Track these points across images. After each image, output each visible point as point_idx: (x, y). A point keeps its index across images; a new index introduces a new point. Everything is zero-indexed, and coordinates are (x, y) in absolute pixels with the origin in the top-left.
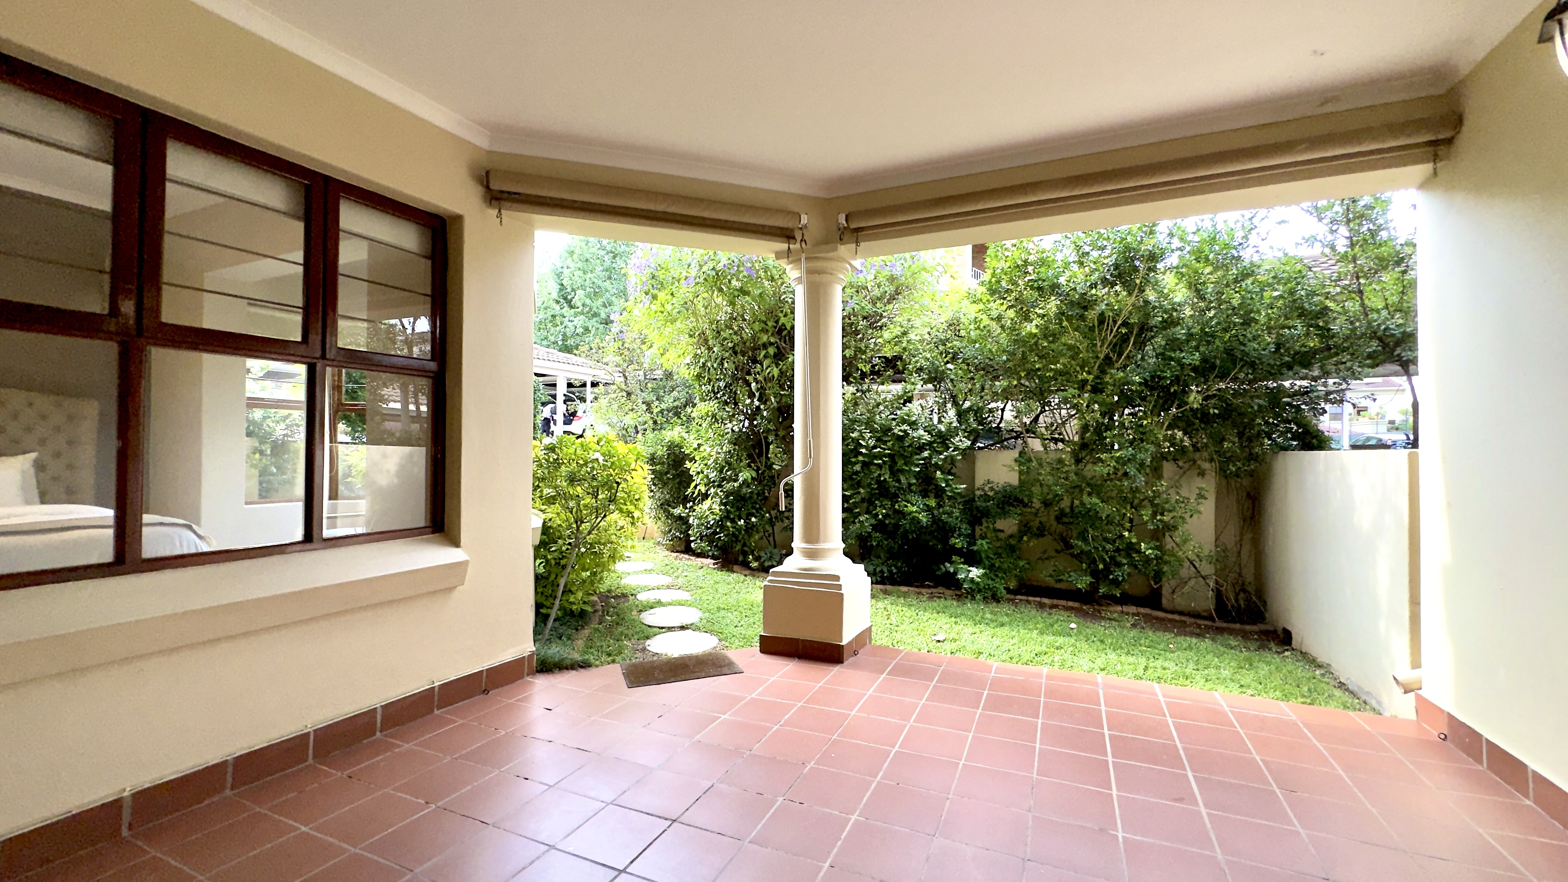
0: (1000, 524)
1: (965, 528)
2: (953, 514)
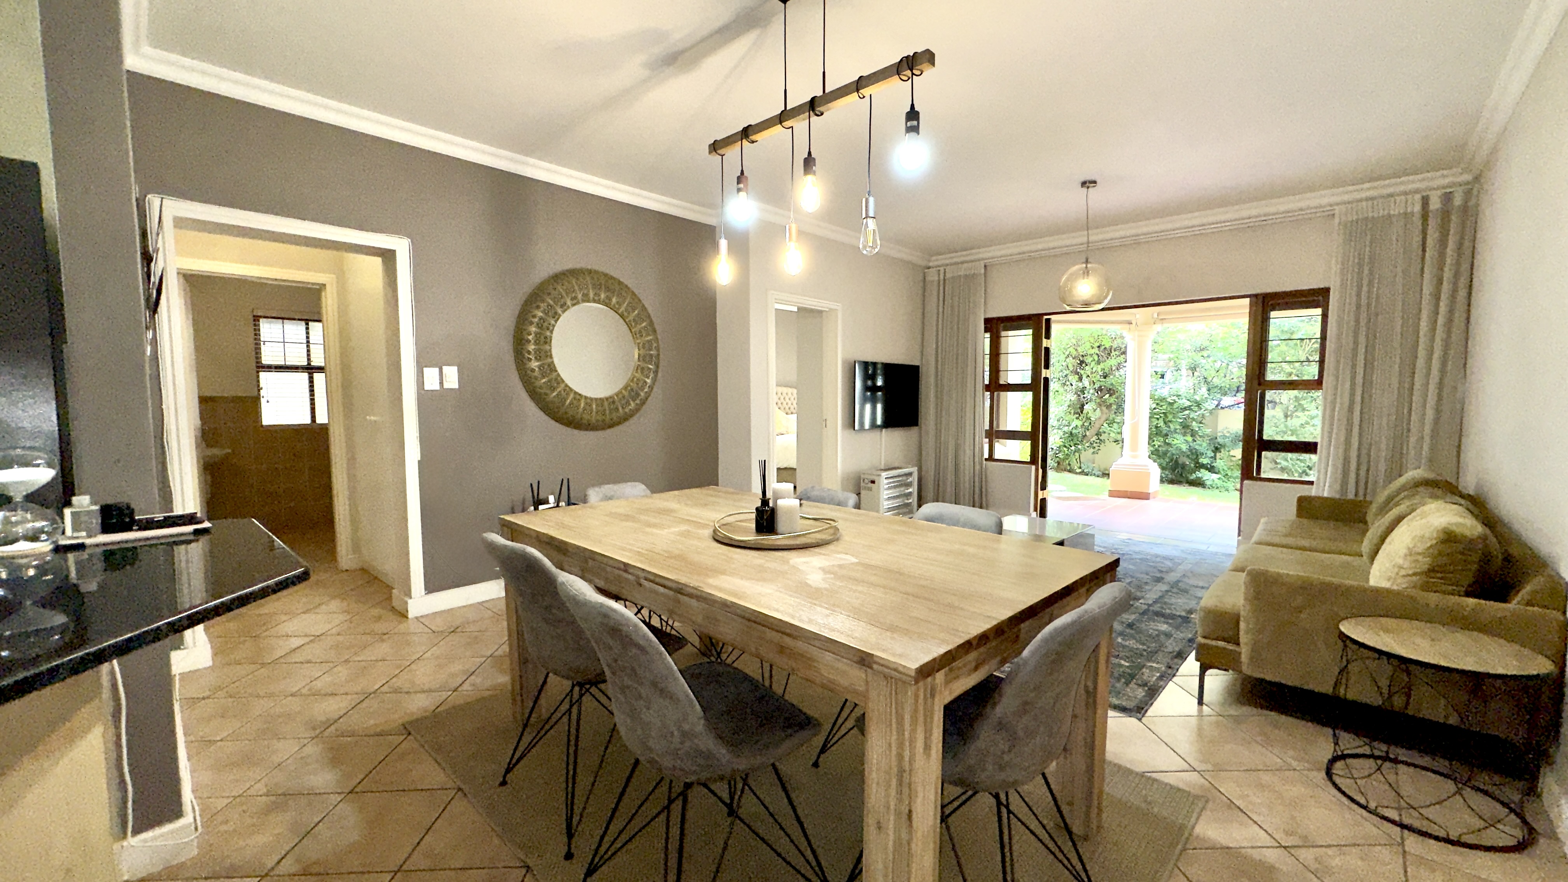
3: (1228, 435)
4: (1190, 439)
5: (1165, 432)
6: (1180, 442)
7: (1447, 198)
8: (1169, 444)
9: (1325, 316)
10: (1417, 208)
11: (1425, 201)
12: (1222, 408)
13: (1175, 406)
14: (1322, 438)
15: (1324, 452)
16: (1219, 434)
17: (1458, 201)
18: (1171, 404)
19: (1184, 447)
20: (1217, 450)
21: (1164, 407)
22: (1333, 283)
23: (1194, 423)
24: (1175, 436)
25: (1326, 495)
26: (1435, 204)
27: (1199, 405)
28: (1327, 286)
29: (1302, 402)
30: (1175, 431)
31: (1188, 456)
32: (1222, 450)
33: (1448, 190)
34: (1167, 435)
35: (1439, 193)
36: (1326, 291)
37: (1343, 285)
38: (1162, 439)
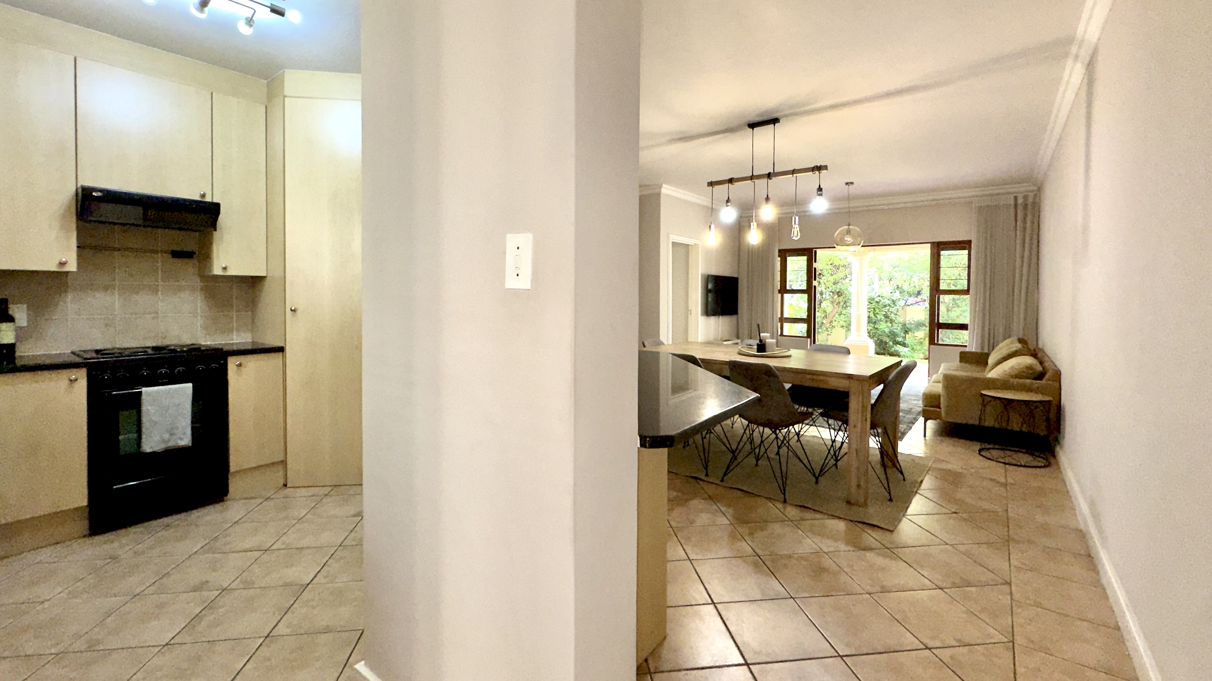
0: (916, 334)
1: (902, 334)
2: (897, 329)
3: (913, 322)
4: (890, 325)
5: (874, 321)
6: (884, 327)
7: (1026, 198)
8: (876, 328)
9: (969, 255)
10: (1012, 202)
11: (1016, 198)
12: (908, 305)
13: (881, 303)
14: (971, 322)
15: (972, 329)
16: (908, 322)
17: (1030, 200)
18: (877, 302)
19: (887, 330)
20: (906, 332)
21: (873, 304)
22: (973, 237)
23: (892, 315)
24: (880, 323)
25: (974, 350)
26: (1020, 201)
27: (894, 302)
28: (970, 239)
29: (958, 302)
30: (881, 320)
31: (889, 336)
32: (910, 333)
33: (1026, 194)
34: (875, 322)
35: (1022, 195)
36: (970, 242)
37: (978, 239)
38: (872, 325)
